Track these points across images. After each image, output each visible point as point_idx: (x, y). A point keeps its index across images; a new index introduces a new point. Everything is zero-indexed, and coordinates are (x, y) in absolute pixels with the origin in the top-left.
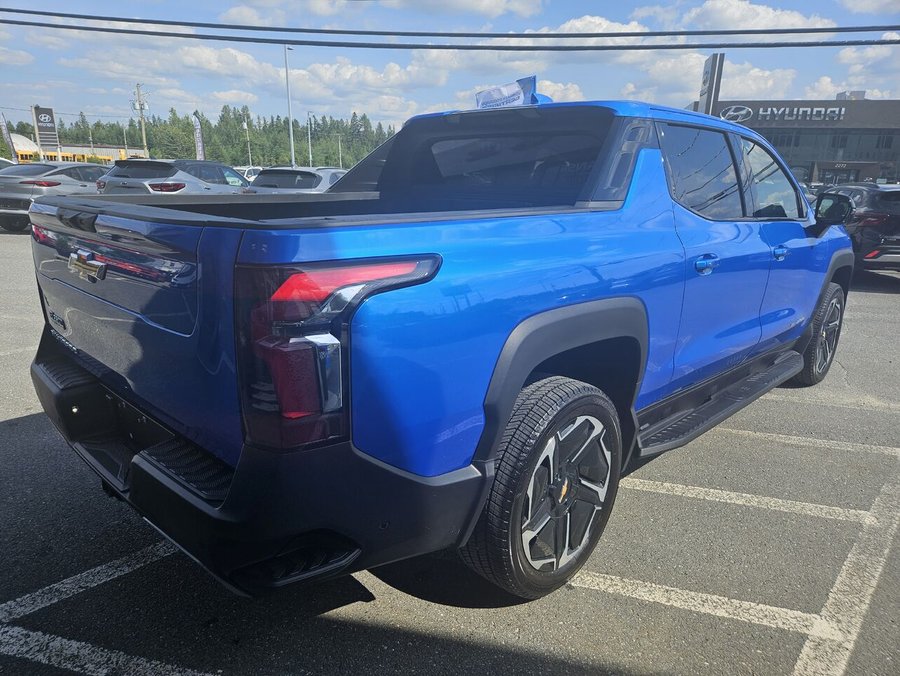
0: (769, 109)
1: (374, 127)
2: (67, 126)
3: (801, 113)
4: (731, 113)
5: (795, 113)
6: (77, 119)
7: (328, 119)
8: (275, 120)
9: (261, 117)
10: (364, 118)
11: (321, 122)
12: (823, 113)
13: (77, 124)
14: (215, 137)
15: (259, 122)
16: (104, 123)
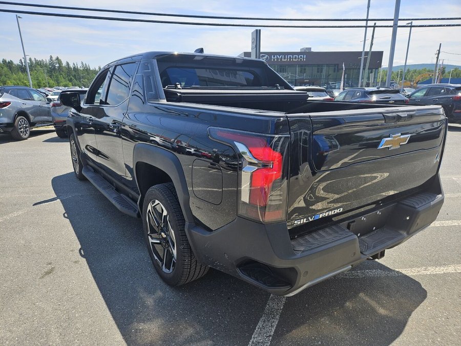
1: (64, 64)
5: (286, 58)
10: (57, 59)
12: (297, 57)
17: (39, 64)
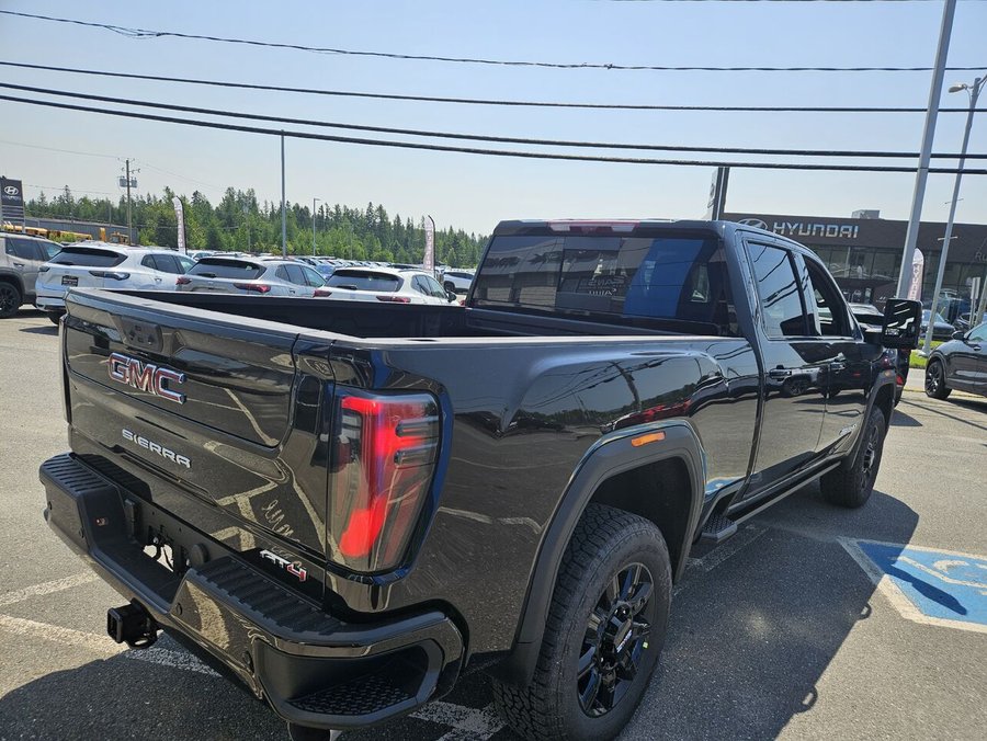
0: (784, 224)
2: (49, 200)
3: (815, 229)
5: (809, 228)
6: (62, 193)
7: (341, 208)
8: (284, 206)
9: (269, 202)
10: (380, 208)
11: (334, 211)
12: (836, 230)
13: (60, 198)
14: (215, 221)
15: (266, 206)
16: (91, 198)
17: (350, 215)
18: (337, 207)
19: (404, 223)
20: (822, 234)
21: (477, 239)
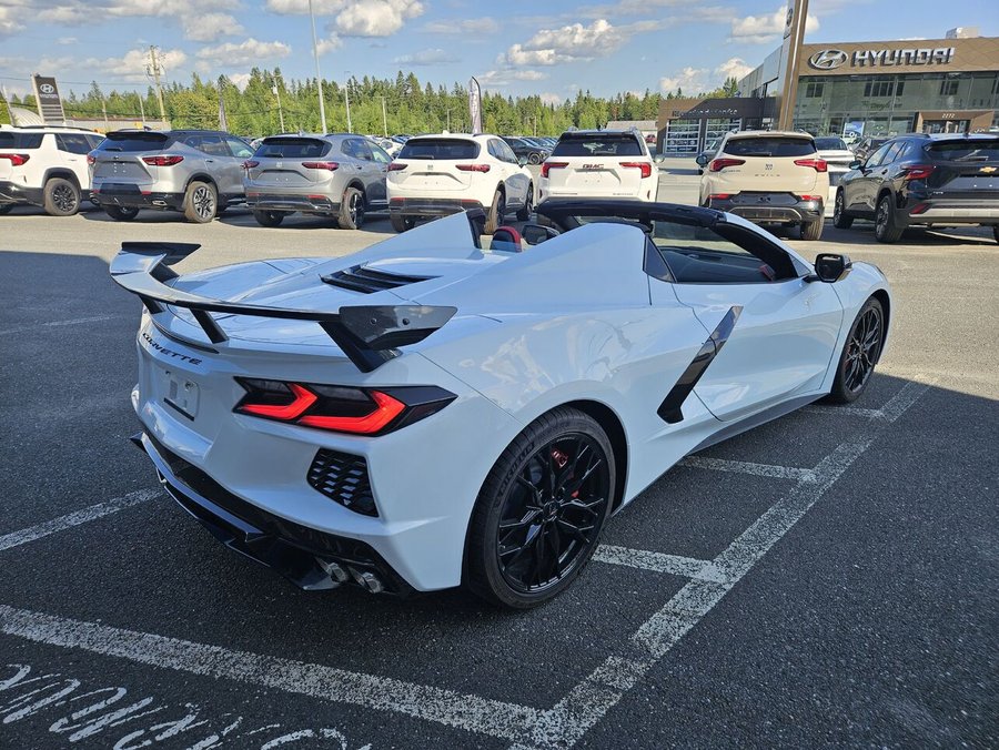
0: (867, 53)
1: (423, 88)
2: (79, 98)
3: (903, 55)
4: (824, 57)
5: (897, 55)
6: (89, 89)
7: (370, 80)
8: (311, 83)
9: (295, 79)
10: (411, 76)
11: (362, 84)
12: (929, 55)
13: (90, 95)
14: (244, 105)
15: (294, 86)
16: (120, 92)
18: (365, 79)
19: (436, 91)
20: (911, 61)
21: (515, 102)
